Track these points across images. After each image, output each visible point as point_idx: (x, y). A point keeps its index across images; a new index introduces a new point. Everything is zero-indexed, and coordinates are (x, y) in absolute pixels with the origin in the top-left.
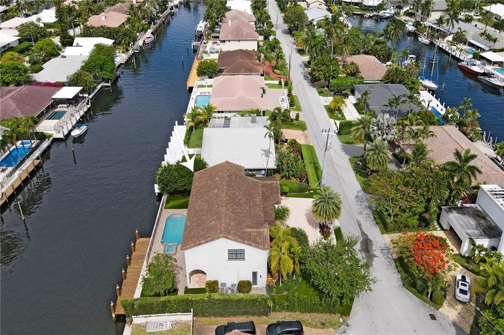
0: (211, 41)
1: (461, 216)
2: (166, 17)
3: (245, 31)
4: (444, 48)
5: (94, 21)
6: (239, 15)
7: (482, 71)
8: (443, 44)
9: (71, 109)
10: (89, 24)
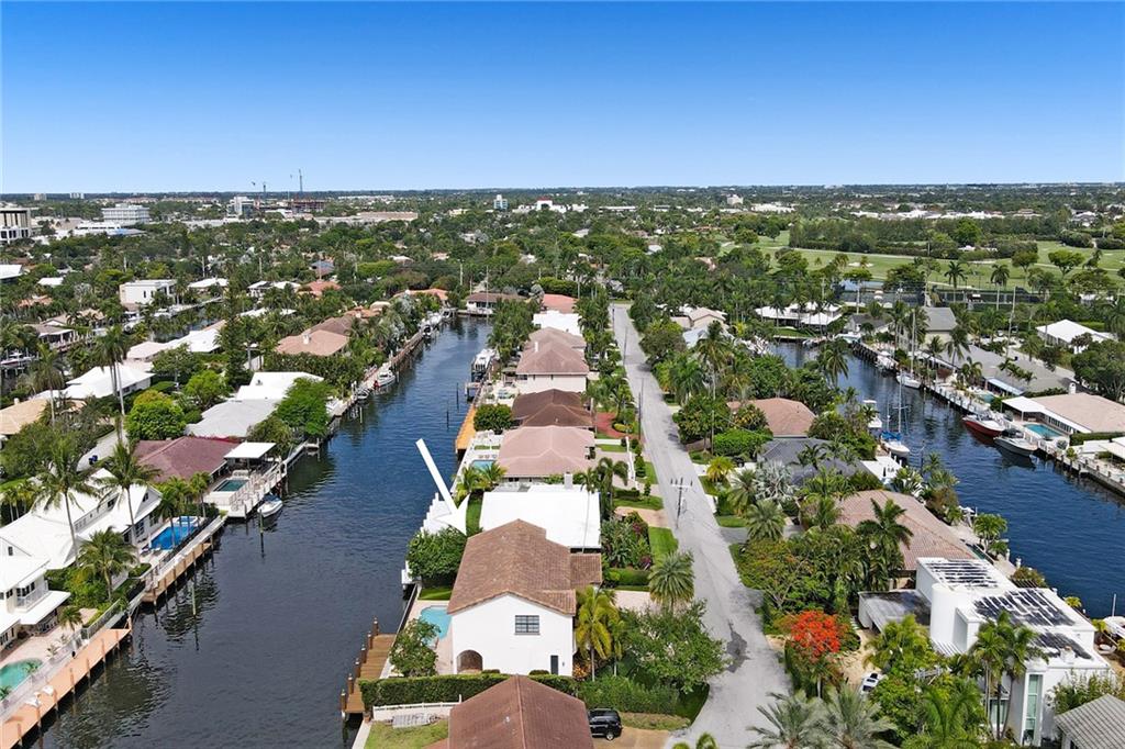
0: (502, 382)
1: (885, 602)
2: (417, 344)
3: (564, 360)
4: (943, 394)
5: (288, 346)
6: (554, 337)
7: (1001, 429)
8: (945, 387)
9: (255, 478)
10: (279, 350)
